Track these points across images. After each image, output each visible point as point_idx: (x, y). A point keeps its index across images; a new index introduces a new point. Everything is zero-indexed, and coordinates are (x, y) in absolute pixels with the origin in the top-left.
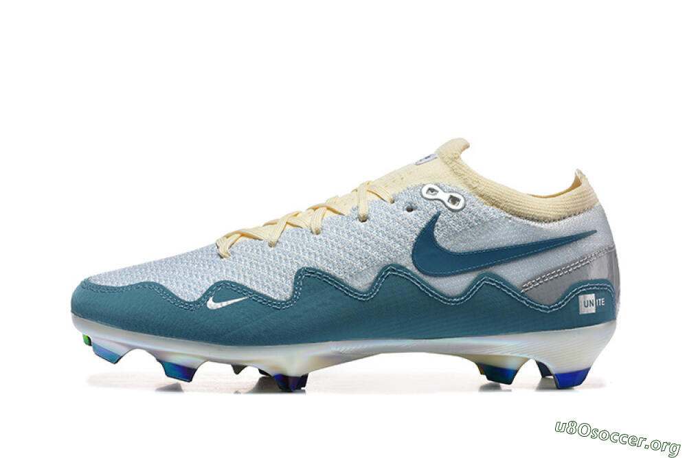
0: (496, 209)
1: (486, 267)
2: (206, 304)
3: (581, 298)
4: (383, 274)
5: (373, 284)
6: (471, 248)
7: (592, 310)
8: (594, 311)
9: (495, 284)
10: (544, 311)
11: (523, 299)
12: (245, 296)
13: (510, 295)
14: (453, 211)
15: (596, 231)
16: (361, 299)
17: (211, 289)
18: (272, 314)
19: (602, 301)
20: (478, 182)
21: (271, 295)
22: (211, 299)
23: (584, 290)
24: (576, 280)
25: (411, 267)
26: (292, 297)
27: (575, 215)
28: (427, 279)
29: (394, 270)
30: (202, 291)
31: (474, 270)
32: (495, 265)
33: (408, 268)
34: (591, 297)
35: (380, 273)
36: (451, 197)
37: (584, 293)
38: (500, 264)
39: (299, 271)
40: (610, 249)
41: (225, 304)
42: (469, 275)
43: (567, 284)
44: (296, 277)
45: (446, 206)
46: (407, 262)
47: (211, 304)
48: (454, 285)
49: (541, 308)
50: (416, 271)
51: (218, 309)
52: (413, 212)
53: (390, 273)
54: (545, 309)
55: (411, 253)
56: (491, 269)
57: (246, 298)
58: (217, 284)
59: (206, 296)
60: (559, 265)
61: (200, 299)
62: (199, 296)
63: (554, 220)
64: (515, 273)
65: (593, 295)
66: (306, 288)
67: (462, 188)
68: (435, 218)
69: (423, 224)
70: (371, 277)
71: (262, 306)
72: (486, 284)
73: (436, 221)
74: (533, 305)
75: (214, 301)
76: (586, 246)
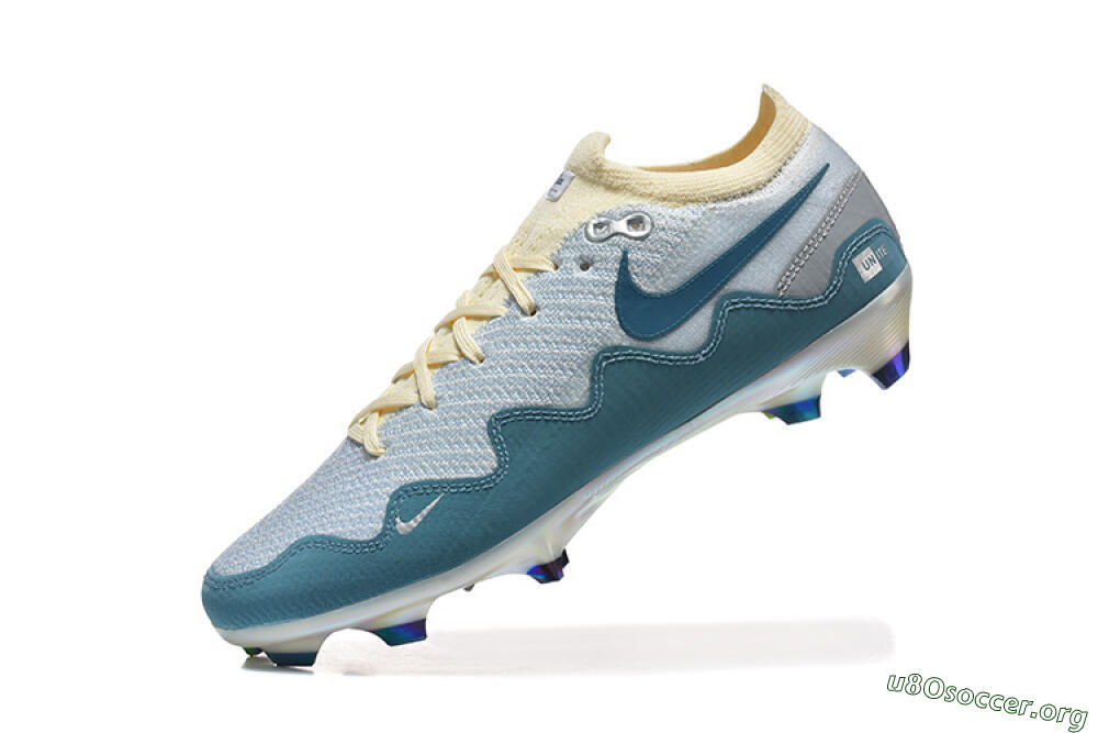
0: (691, 206)
1: (719, 289)
2: (396, 531)
3: (856, 261)
4: (598, 368)
5: (591, 389)
6: (688, 274)
7: (877, 268)
8: (880, 269)
9: (741, 305)
10: (821, 304)
11: (786, 305)
12: (438, 494)
13: (768, 309)
14: (642, 239)
15: (828, 165)
16: (588, 416)
17: (390, 508)
18: (489, 497)
19: (882, 250)
20: (651, 184)
21: (472, 474)
22: (398, 520)
23: (855, 248)
24: (839, 243)
25: (627, 342)
26: (499, 462)
27: (790, 158)
28: (655, 345)
29: (609, 358)
30: (380, 517)
31: (706, 302)
32: (728, 280)
33: (624, 344)
34: (867, 253)
35: (593, 370)
36: (629, 222)
37: (855, 254)
38: (733, 275)
39: (489, 423)
40: (856, 176)
41: (419, 518)
42: (703, 310)
43: (831, 254)
44: (490, 434)
45: (630, 238)
46: (618, 337)
47: (401, 526)
48: (692, 334)
49: (815, 303)
50: (635, 343)
51: (414, 529)
52: (591, 268)
53: (605, 364)
54: (820, 301)
55: (617, 323)
56: (726, 287)
57: (443, 495)
58: (395, 496)
59: (389, 518)
60: (807, 235)
61: (384, 528)
62: (381, 526)
63: (770, 181)
64: (760, 276)
65: (869, 248)
66: (511, 440)
67: (638, 202)
68: (624, 261)
69: (614, 278)
70: (585, 383)
71: (468, 496)
72: (730, 311)
73: (627, 264)
74: (802, 305)
75: (403, 521)
76: (826, 192)
